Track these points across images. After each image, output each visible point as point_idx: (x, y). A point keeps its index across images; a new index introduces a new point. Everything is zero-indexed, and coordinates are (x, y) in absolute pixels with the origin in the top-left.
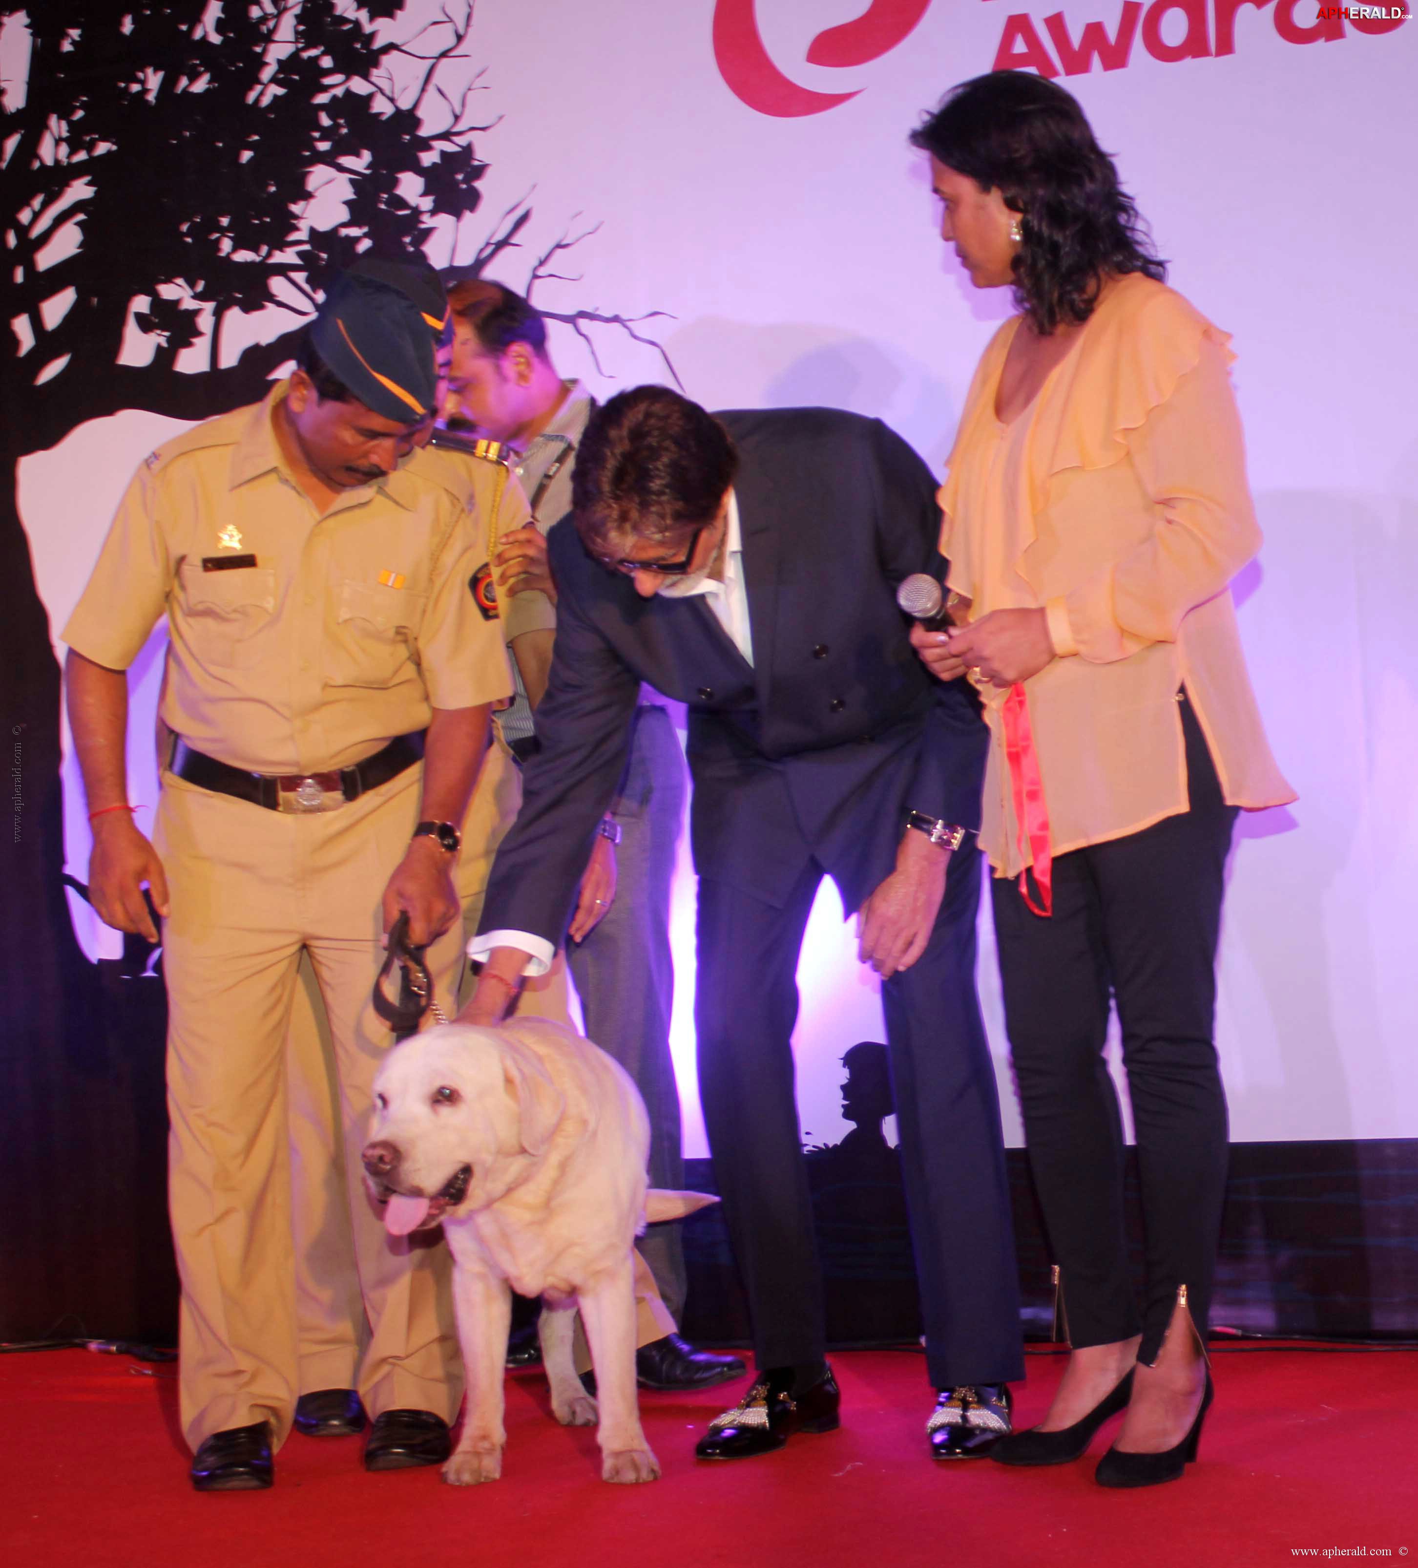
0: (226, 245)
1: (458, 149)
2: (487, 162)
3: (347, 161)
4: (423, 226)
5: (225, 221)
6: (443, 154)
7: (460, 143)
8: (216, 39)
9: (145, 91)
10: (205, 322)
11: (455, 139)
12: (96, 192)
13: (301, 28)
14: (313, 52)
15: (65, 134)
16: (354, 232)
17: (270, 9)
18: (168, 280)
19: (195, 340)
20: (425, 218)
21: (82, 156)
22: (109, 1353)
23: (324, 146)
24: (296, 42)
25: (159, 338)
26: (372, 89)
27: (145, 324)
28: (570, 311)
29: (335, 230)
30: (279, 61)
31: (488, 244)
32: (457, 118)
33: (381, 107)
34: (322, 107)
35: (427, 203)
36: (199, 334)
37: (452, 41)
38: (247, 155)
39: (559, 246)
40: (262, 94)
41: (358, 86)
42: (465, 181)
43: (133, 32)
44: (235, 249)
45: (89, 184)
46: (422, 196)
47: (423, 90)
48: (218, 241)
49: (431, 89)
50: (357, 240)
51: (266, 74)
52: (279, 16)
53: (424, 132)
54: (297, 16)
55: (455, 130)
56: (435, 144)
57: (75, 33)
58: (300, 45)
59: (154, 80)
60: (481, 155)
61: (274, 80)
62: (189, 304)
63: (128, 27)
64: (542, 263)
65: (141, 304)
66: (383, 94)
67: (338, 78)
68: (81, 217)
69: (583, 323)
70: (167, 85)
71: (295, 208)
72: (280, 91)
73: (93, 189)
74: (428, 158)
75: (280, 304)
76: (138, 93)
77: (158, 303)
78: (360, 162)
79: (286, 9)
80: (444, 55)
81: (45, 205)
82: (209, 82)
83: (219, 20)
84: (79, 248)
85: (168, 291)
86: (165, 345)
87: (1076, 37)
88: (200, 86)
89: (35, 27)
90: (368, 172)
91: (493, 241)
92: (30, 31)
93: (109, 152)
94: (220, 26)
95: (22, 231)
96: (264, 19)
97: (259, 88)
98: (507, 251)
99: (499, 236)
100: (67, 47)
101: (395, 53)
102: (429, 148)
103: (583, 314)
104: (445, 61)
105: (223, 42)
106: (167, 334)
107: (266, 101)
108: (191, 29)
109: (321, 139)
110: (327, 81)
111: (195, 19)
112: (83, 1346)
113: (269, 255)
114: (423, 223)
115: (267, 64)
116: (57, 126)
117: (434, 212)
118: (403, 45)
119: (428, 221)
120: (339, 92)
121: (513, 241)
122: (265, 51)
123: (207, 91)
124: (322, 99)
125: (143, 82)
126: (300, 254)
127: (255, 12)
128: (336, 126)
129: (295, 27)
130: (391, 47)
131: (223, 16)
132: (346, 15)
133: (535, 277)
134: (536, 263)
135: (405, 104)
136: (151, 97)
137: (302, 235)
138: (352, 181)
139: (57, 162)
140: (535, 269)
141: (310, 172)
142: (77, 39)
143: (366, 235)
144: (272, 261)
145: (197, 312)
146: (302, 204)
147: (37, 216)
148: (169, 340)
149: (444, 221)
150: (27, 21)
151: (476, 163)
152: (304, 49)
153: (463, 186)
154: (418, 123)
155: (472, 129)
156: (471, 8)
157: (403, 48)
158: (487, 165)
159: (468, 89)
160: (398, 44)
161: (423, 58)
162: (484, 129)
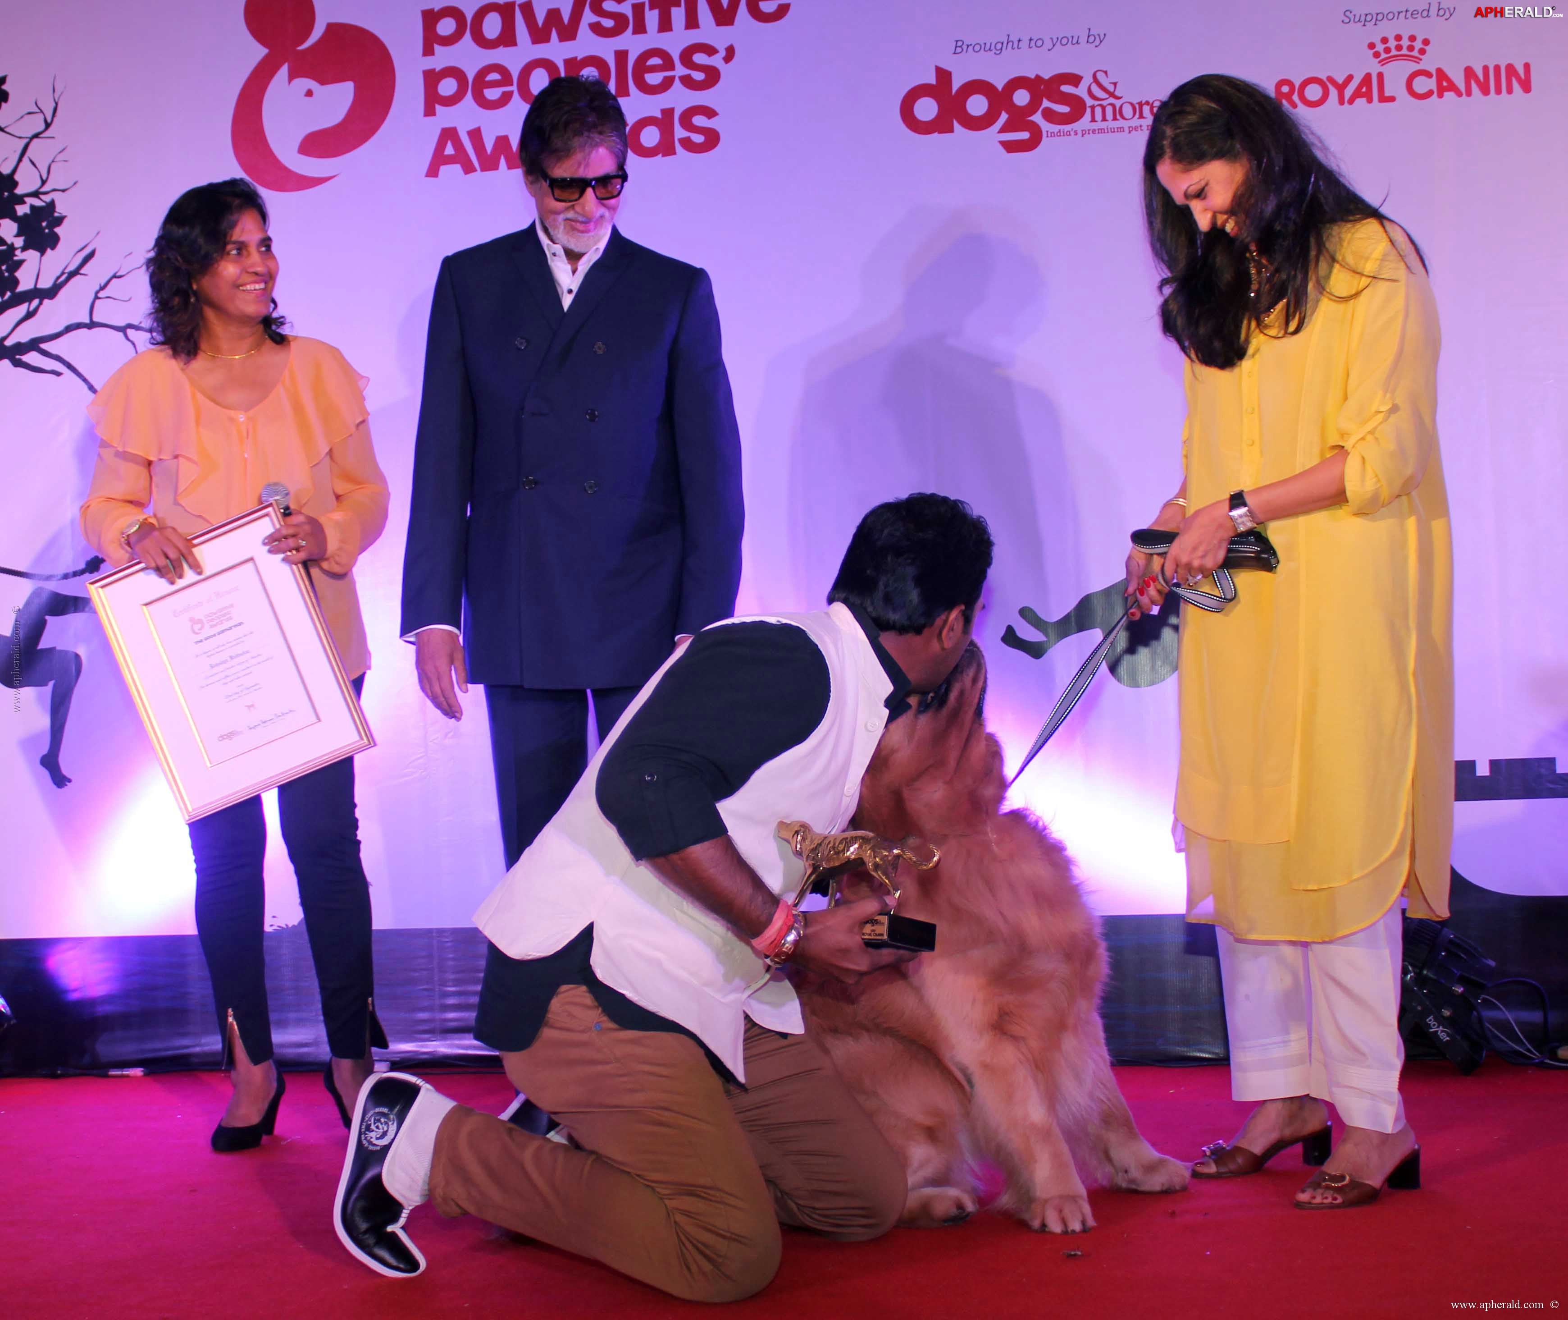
1: (43, 204)
2: (64, 214)
4: (15, 258)
6: (33, 207)
7: (46, 200)
11: (42, 196)
20: (18, 252)
28: (122, 324)
31: (63, 273)
32: (44, 182)
35: (19, 242)
37: (43, 127)
39: (115, 276)
42: (47, 227)
46: (16, 237)
47: (20, 160)
49: (25, 160)
53: (19, 191)
55: (42, 190)
56: (27, 199)
60: (60, 210)
64: (102, 288)
69: (130, 332)
74: (22, 210)
80: (36, 136)
87: (489, 146)
91: (67, 271)
98: (77, 279)
99: (72, 268)
102: (24, 203)
103: (130, 326)
104: (35, 141)
114: (16, 256)
117: (24, 249)
118: (5, 127)
119: (19, 255)
121: (82, 272)
133: (97, 297)
134: (98, 288)
135: (5, 170)
140: (97, 293)
149: (32, 256)
151: (56, 215)
153: (47, 231)
154: (15, 184)
155: (54, 190)
156: (57, 104)
157: (6, 130)
158: (65, 217)
159: (53, 162)
160: (3, 126)
161: (20, 138)
162: (63, 191)
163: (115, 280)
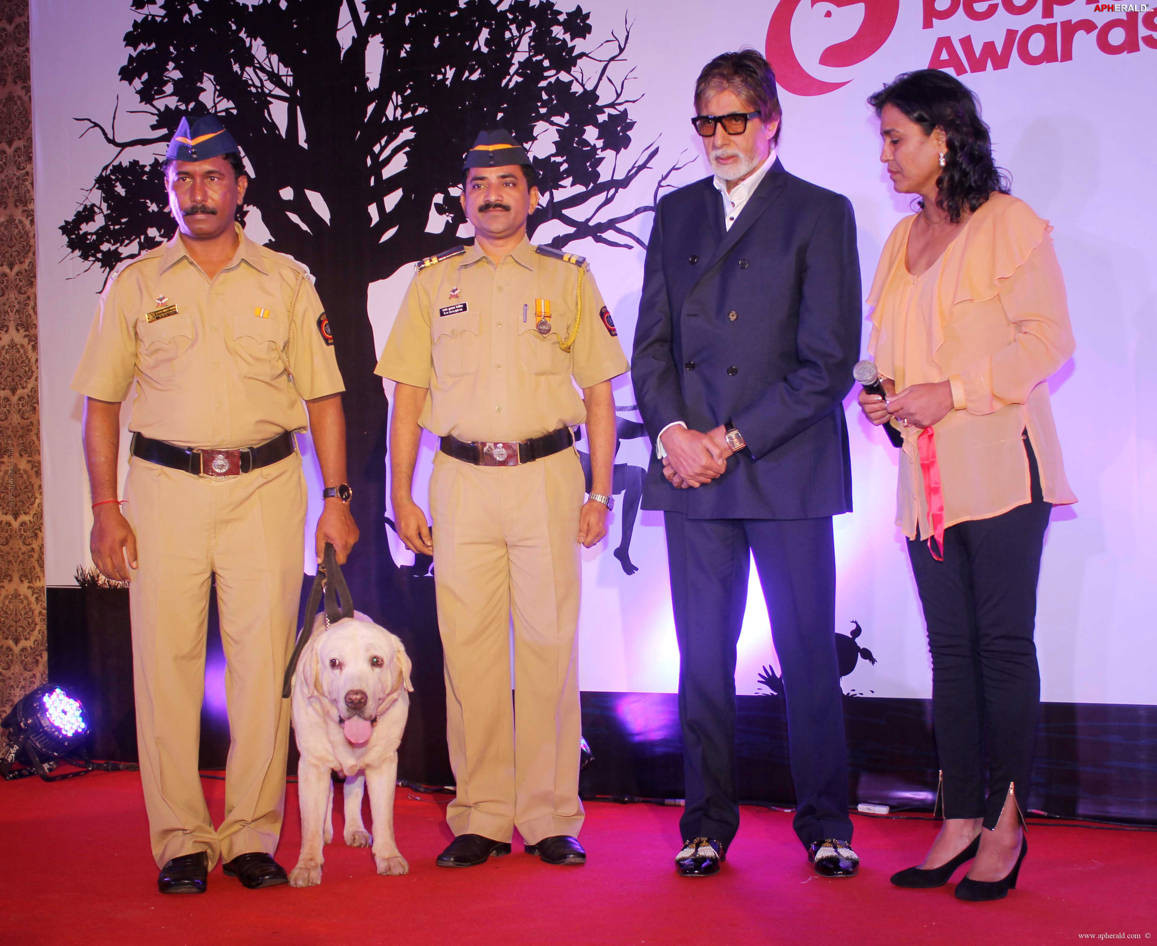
1: (619, 113)
2: (634, 121)
3: (556, 119)
4: (597, 157)
6: (610, 115)
7: (619, 109)
8: (485, 50)
9: (445, 79)
11: (617, 107)
12: (415, 136)
13: (532, 44)
14: (539, 58)
15: (400, 103)
16: (559, 159)
17: (515, 33)
18: (454, 185)
20: (599, 152)
21: (409, 115)
23: (543, 111)
24: (530, 52)
25: (447, 218)
26: (571, 78)
27: (440, 210)
29: (549, 157)
31: (633, 167)
32: (618, 96)
33: (576, 88)
34: (543, 88)
35: (600, 144)
37: (618, 52)
38: (500, 115)
39: (674, 169)
40: (510, 80)
41: (564, 77)
42: (621, 131)
43: (439, 46)
45: (412, 131)
46: (596, 139)
47: (600, 79)
49: (604, 78)
50: (561, 164)
51: (512, 70)
52: (521, 37)
53: (599, 103)
55: (617, 102)
56: (605, 109)
57: (408, 47)
58: (531, 54)
59: (450, 73)
60: (631, 117)
61: (516, 73)
63: (437, 43)
64: (664, 178)
65: (438, 198)
66: (578, 81)
67: (553, 72)
68: (407, 149)
70: (458, 76)
72: (520, 79)
73: (414, 133)
74: (602, 118)
76: (441, 80)
77: (448, 197)
78: (563, 120)
79: (524, 34)
80: (613, 59)
81: (388, 143)
82: (480, 74)
83: (487, 39)
84: (405, 166)
85: (453, 191)
86: (451, 222)
87: (978, 50)
88: (475, 77)
89: (386, 43)
90: (567, 125)
91: (637, 165)
92: (383, 45)
93: (424, 113)
94: (487, 43)
95: (375, 157)
96: (512, 38)
97: (508, 77)
98: (644, 171)
99: (640, 163)
100: (403, 54)
101: (584, 58)
102: (604, 112)
104: (612, 63)
105: (489, 52)
106: (452, 215)
107: (512, 85)
108: (472, 45)
109: (542, 107)
110: (546, 74)
111: (475, 38)
114: (598, 155)
115: (514, 64)
116: (396, 98)
117: (603, 149)
118: (589, 53)
119: (600, 154)
120: (553, 80)
121: (648, 166)
122: (512, 57)
123: (479, 79)
124: (543, 84)
125: (444, 75)
127: (507, 35)
128: (550, 100)
129: (529, 44)
130: (582, 55)
132: (557, 36)
133: (660, 186)
134: (660, 178)
135: (589, 87)
136: (448, 83)
138: (557, 130)
139: (395, 118)
140: (660, 182)
141: (535, 126)
142: (408, 49)
143: (564, 161)
146: (530, 143)
147: (383, 149)
148: (452, 219)
149: (609, 154)
150: (382, 40)
151: (628, 121)
152: (534, 56)
153: (621, 134)
154: (597, 98)
155: (627, 102)
156: (628, 33)
157: (589, 55)
159: (625, 79)
160: (587, 53)
161: (600, 61)
162: (634, 102)
163: (673, 172)
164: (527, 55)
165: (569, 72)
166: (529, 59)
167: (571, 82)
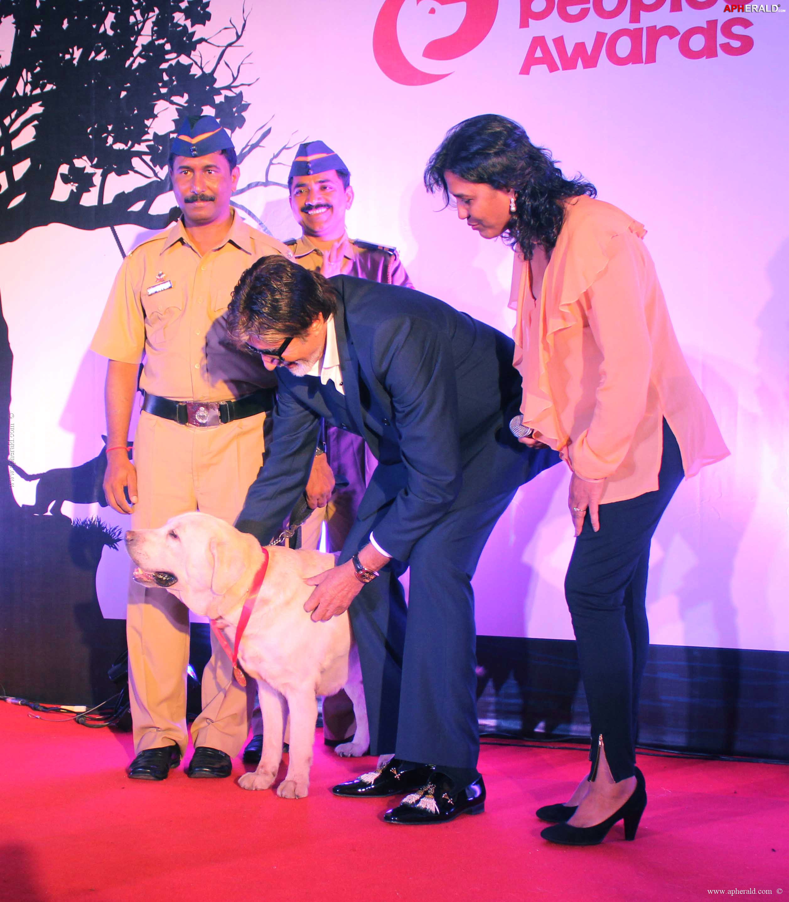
0: (110, 140)
1: (234, 95)
2: (249, 102)
3: (175, 99)
5: (110, 128)
6: (226, 97)
7: (235, 92)
8: (110, 33)
9: (72, 59)
10: (97, 180)
11: (233, 89)
12: (44, 110)
13: (155, 28)
14: (161, 42)
15: (30, 79)
17: (140, 18)
18: (79, 157)
19: (91, 189)
21: (38, 91)
22: (18, 704)
23: (164, 91)
24: (152, 36)
25: (72, 187)
26: (191, 62)
27: (66, 179)
29: (168, 134)
30: (143, 46)
31: (247, 146)
32: (235, 79)
33: (195, 71)
34: (164, 70)
36: (94, 186)
37: (235, 38)
38: (123, 94)
39: (285, 148)
40: (133, 62)
41: (184, 60)
42: (236, 111)
43: (68, 28)
44: (115, 142)
45: (41, 106)
47: (218, 63)
48: (107, 138)
49: (222, 62)
51: (136, 52)
52: (144, 22)
53: (217, 86)
54: (153, 23)
55: (234, 85)
56: (222, 91)
57: (38, 28)
58: (154, 38)
59: (77, 53)
60: (246, 99)
61: (140, 55)
62: (89, 170)
63: (65, 25)
64: (275, 157)
65: (64, 169)
66: (196, 64)
67: (174, 55)
68: (36, 123)
70: (84, 56)
71: (147, 123)
72: (143, 61)
73: (43, 108)
74: (219, 99)
75: (136, 172)
76: (69, 60)
77: (73, 168)
78: (182, 100)
79: (148, 19)
80: (230, 45)
81: (17, 117)
82: (105, 55)
83: (112, 23)
84: (34, 138)
85: (79, 163)
86: (75, 191)
87: (570, 50)
88: (101, 57)
89: (18, 24)
90: (186, 105)
91: (250, 144)
92: (15, 26)
93: (52, 89)
94: (113, 26)
95: (6, 129)
96: (137, 23)
97: (132, 59)
98: (257, 150)
99: (253, 142)
100: (33, 34)
101: (204, 43)
102: (220, 94)
104: (230, 48)
105: (114, 34)
106: (77, 185)
107: (135, 66)
108: (99, 28)
109: (163, 87)
110: (167, 57)
111: (101, 22)
112: (4, 700)
113: (133, 146)
115: (137, 47)
116: (26, 75)
118: (208, 39)
120: (173, 62)
121: (261, 144)
122: (136, 40)
123: (104, 60)
124: (164, 66)
125: (72, 55)
126: (148, 147)
127: (132, 20)
128: (171, 81)
129: (153, 28)
130: (201, 40)
131: (114, 21)
132: (179, 22)
133: (271, 163)
134: (272, 157)
135: (208, 70)
136: (75, 62)
137: (150, 137)
138: (177, 109)
139: (25, 94)
140: (272, 159)
141: (156, 104)
142: (39, 30)
144: (133, 149)
145: (93, 175)
146: (151, 120)
147: (13, 122)
148: (77, 188)
150: (14, 20)
151: (243, 103)
152: (158, 39)
153: (236, 114)
154: (215, 80)
155: (242, 85)
156: (245, 21)
157: (208, 41)
158: (249, 104)
159: (242, 64)
160: (206, 38)
161: (218, 46)
162: (249, 85)
163: (284, 151)
164: (150, 39)
165: (189, 56)
166: (152, 43)
167: (191, 65)
